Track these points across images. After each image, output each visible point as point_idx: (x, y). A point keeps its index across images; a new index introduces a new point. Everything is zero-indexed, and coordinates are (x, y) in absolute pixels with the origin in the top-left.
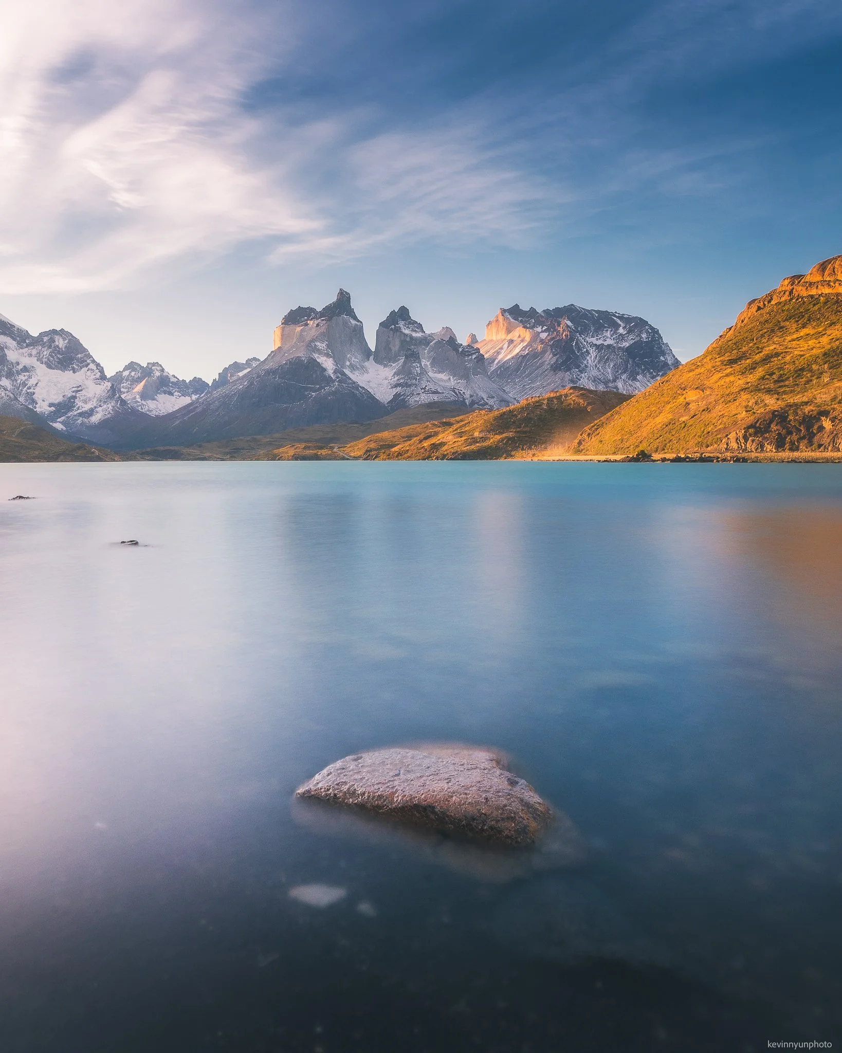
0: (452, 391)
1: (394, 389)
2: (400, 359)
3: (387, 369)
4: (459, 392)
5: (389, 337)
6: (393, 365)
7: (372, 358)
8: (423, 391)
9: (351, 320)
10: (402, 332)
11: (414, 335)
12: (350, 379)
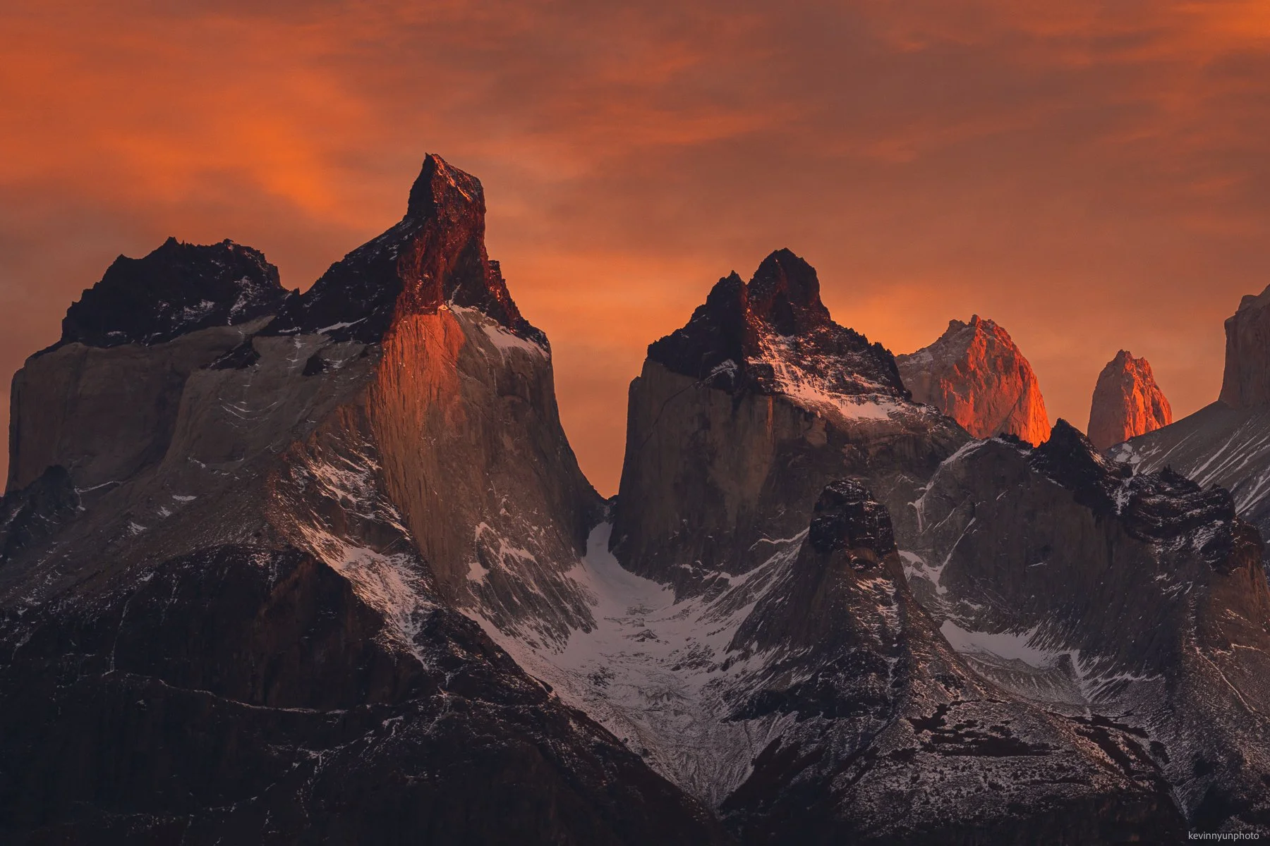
0: (1092, 737)
1: (754, 724)
2: (774, 550)
3: (696, 604)
4: (1130, 743)
5: (706, 425)
6: (736, 581)
7: (599, 536)
8: (927, 736)
9: (490, 330)
10: (783, 401)
11: (851, 410)
12: (518, 671)
